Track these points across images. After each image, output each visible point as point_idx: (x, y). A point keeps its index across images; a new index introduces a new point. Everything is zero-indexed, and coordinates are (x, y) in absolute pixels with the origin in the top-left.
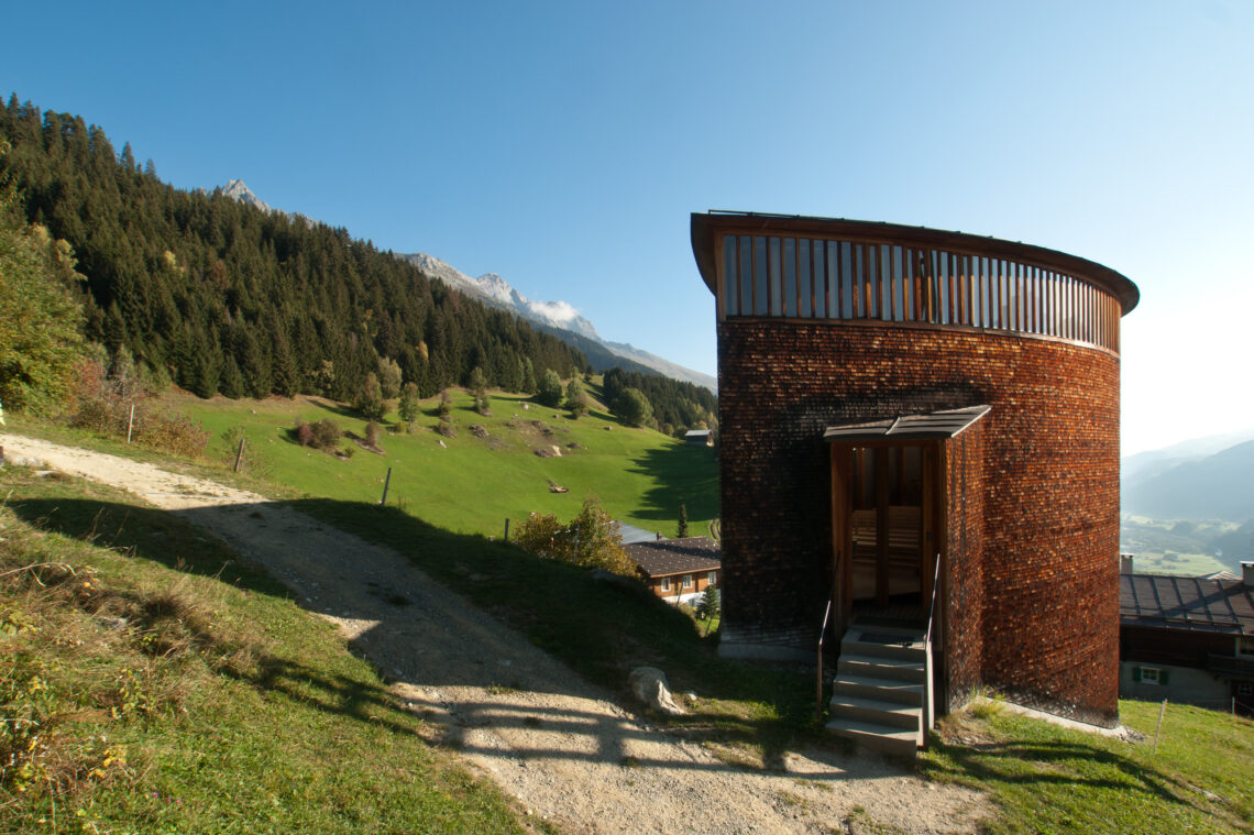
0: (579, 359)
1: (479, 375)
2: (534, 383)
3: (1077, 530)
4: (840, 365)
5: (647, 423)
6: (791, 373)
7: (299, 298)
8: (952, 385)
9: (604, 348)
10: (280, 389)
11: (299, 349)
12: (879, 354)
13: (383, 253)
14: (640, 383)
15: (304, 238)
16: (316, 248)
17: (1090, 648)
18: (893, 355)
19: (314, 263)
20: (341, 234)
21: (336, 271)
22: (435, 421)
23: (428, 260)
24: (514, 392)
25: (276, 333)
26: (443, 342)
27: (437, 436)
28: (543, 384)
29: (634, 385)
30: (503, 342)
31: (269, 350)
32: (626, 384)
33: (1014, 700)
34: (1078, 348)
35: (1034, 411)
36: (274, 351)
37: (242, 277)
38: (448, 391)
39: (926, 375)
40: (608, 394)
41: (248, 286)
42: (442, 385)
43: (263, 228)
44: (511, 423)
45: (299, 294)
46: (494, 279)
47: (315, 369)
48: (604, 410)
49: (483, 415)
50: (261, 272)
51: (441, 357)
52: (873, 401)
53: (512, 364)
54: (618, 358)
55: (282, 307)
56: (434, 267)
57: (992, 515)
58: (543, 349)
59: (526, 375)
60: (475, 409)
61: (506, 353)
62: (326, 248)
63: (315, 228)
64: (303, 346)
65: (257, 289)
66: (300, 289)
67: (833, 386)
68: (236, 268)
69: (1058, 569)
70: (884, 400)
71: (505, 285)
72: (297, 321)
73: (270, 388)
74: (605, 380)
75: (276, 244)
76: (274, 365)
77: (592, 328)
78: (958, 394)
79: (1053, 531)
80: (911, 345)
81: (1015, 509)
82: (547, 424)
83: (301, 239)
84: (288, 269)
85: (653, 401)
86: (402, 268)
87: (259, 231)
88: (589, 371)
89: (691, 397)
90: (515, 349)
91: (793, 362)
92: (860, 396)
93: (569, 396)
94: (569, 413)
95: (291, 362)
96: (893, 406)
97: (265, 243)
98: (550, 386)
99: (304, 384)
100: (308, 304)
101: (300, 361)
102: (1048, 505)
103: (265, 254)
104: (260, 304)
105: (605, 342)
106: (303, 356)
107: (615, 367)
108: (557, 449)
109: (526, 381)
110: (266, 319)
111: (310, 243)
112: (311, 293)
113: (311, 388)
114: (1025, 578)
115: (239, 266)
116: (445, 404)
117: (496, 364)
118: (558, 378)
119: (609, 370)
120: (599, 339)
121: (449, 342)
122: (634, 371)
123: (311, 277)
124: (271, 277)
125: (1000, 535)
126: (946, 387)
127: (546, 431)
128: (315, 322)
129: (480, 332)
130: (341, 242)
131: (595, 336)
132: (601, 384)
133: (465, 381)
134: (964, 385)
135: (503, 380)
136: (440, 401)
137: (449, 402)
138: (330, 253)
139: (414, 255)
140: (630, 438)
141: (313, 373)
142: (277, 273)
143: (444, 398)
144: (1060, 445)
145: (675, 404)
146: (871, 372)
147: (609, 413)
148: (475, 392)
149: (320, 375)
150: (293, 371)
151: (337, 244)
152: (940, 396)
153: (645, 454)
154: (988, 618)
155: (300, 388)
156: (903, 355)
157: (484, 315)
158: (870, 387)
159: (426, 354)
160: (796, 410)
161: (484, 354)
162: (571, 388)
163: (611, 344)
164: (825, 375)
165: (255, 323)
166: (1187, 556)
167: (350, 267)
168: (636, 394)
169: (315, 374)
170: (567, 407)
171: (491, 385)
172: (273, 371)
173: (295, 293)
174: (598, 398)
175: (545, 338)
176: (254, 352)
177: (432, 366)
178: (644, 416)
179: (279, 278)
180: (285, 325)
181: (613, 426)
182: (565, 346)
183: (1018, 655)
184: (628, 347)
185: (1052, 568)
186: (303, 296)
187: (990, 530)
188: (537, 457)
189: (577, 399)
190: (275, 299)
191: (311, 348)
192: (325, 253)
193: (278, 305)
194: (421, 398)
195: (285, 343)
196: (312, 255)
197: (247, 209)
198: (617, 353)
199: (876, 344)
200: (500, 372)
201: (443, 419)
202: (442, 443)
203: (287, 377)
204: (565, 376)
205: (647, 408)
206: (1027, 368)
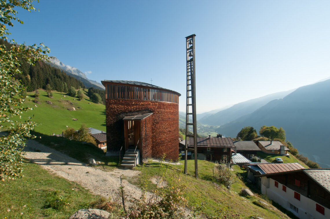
0: (81, 84)
1: (49, 86)
2: (67, 90)
3: (168, 132)
4: (127, 107)
5: (100, 103)
6: (118, 108)
8: (146, 110)
9: (89, 82)
12: (134, 105)
14: (98, 92)
17: (171, 151)
18: (137, 105)
22: (34, 99)
24: (61, 92)
26: (36, 76)
27: (34, 103)
28: (70, 90)
29: (97, 92)
30: (57, 77)
32: (94, 92)
33: (157, 160)
34: (168, 103)
35: (160, 114)
38: (38, 90)
39: (142, 108)
40: (89, 94)
42: (36, 88)
44: (60, 101)
46: (54, 58)
48: (88, 98)
49: (50, 98)
51: (35, 80)
52: (133, 113)
53: (60, 84)
54: (93, 84)
57: (153, 130)
58: (70, 81)
59: (65, 87)
60: (48, 96)
61: (58, 81)
67: (126, 110)
69: (165, 138)
70: (134, 112)
71: (58, 60)
74: (89, 90)
77: (85, 76)
78: (147, 111)
79: (164, 133)
80: (139, 103)
81: (157, 129)
82: (71, 101)
85: (102, 97)
88: (84, 88)
90: (61, 80)
91: (119, 106)
92: (130, 112)
93: (78, 94)
94: (78, 99)
96: (136, 113)
98: (72, 91)
102: (163, 128)
105: (89, 80)
107: (92, 87)
108: (74, 108)
109: (65, 89)
114: (159, 140)
116: (37, 94)
117: (55, 83)
118: (75, 89)
119: (90, 88)
120: (87, 79)
121: (38, 76)
122: (97, 89)
125: (154, 134)
126: (145, 110)
127: (71, 103)
129: (49, 74)
131: (86, 78)
132: (87, 91)
133: (44, 88)
134: (148, 110)
135: (57, 88)
136: (35, 93)
137: (38, 93)
140: (96, 106)
143: (37, 92)
144: (165, 119)
146: (132, 108)
147: (90, 99)
148: (48, 91)
152: (144, 112)
154: (153, 147)
156: (138, 105)
157: (51, 69)
158: (132, 110)
159: (30, 78)
160: (120, 114)
161: (51, 80)
162: (78, 92)
164: (125, 108)
166: (212, 133)
168: (97, 95)
170: (77, 97)
171: (53, 89)
174: (87, 95)
175: (71, 78)
177: (32, 83)
178: (99, 101)
181: (91, 103)
182: (77, 80)
183: (158, 153)
184: (95, 82)
185: (164, 138)
187: (153, 133)
188: (68, 110)
189: (80, 95)
194: (28, 92)
198: (92, 83)
199: (133, 103)
200: (56, 86)
201: (37, 99)
202: (35, 105)
204: (77, 88)
205: (100, 98)
206: (159, 107)
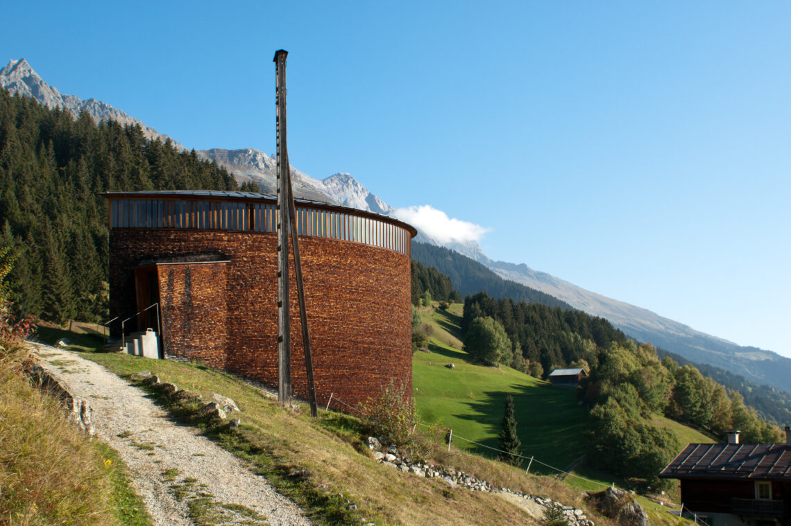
0: (441, 283)
4: (157, 244)
5: (503, 360)
6: (136, 248)
7: (79, 209)
10: (50, 314)
11: (74, 268)
12: (174, 241)
13: (184, 155)
15: (89, 139)
16: (103, 148)
18: (180, 241)
19: (99, 168)
20: (133, 133)
21: (125, 177)
23: (259, 157)
25: (49, 250)
31: (39, 269)
32: (490, 313)
36: (45, 270)
37: (13, 185)
39: (195, 248)
40: (466, 329)
41: (20, 196)
43: (41, 127)
45: (79, 204)
46: (345, 180)
47: (93, 292)
50: (36, 180)
54: (507, 282)
55: (58, 220)
56: (266, 166)
57: (232, 304)
62: (114, 150)
63: (101, 126)
64: (79, 265)
65: (29, 199)
66: (80, 199)
67: (154, 252)
68: (7, 175)
71: (360, 188)
72: (74, 236)
73: (39, 313)
74: (466, 307)
75: (55, 144)
76: (44, 287)
78: (212, 256)
80: (188, 237)
81: (246, 303)
83: (85, 140)
84: (68, 176)
86: (207, 172)
87: (36, 129)
89: (581, 331)
91: (137, 244)
95: (64, 282)
97: (43, 145)
99: (79, 309)
100: (89, 215)
101: (75, 283)
103: (42, 157)
104: (32, 217)
105: (492, 263)
106: (79, 277)
110: (38, 234)
111: (96, 144)
112: (94, 204)
113: (87, 314)
115: (10, 173)
120: (485, 258)
123: (94, 185)
124: (46, 184)
126: (207, 253)
128: (95, 237)
130: (132, 142)
131: (480, 255)
132: (460, 313)
134: (216, 252)
138: (118, 155)
139: (241, 151)
140: (477, 378)
141: (91, 296)
142: (55, 182)
145: (557, 339)
146: (170, 247)
149: (98, 299)
150: (66, 294)
151: (128, 145)
152: (202, 256)
153: (486, 397)
155: (75, 313)
156: (185, 241)
158: (169, 253)
163: (501, 264)
164: (150, 248)
165: (25, 238)
167: (141, 172)
169: (93, 297)
172: (44, 293)
173: (75, 204)
174: (454, 332)
176: (22, 271)
178: (498, 351)
179: (56, 185)
180: (60, 241)
181: (459, 364)
184: (523, 268)
186: (83, 206)
187: (230, 310)
190: (50, 211)
191: (88, 267)
192: (111, 157)
193: (53, 218)
195: (58, 261)
196: (97, 158)
197: (24, 103)
198: (504, 275)
203: (59, 300)
